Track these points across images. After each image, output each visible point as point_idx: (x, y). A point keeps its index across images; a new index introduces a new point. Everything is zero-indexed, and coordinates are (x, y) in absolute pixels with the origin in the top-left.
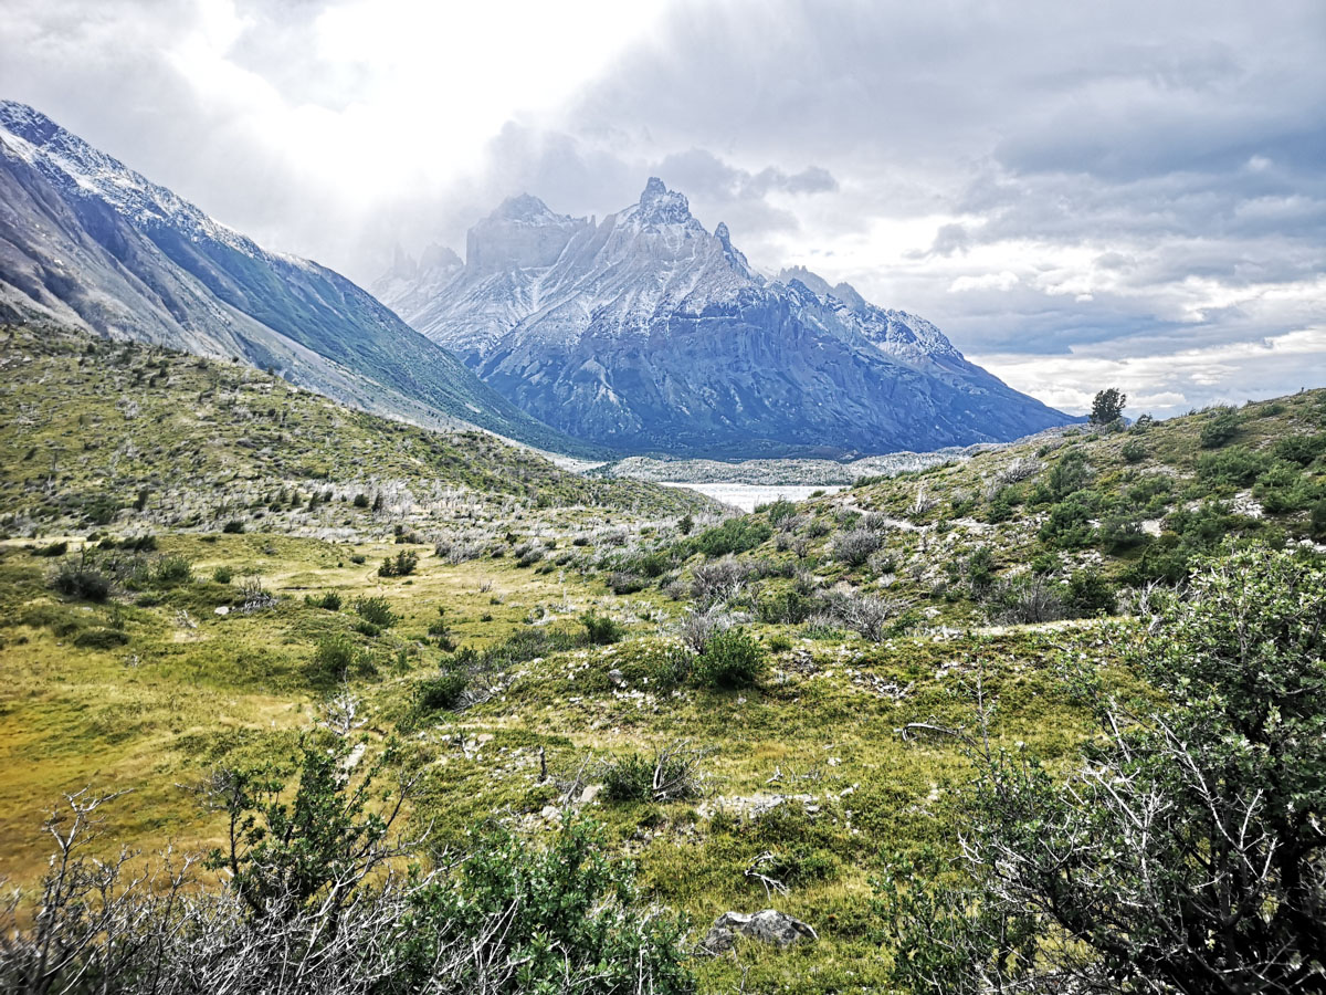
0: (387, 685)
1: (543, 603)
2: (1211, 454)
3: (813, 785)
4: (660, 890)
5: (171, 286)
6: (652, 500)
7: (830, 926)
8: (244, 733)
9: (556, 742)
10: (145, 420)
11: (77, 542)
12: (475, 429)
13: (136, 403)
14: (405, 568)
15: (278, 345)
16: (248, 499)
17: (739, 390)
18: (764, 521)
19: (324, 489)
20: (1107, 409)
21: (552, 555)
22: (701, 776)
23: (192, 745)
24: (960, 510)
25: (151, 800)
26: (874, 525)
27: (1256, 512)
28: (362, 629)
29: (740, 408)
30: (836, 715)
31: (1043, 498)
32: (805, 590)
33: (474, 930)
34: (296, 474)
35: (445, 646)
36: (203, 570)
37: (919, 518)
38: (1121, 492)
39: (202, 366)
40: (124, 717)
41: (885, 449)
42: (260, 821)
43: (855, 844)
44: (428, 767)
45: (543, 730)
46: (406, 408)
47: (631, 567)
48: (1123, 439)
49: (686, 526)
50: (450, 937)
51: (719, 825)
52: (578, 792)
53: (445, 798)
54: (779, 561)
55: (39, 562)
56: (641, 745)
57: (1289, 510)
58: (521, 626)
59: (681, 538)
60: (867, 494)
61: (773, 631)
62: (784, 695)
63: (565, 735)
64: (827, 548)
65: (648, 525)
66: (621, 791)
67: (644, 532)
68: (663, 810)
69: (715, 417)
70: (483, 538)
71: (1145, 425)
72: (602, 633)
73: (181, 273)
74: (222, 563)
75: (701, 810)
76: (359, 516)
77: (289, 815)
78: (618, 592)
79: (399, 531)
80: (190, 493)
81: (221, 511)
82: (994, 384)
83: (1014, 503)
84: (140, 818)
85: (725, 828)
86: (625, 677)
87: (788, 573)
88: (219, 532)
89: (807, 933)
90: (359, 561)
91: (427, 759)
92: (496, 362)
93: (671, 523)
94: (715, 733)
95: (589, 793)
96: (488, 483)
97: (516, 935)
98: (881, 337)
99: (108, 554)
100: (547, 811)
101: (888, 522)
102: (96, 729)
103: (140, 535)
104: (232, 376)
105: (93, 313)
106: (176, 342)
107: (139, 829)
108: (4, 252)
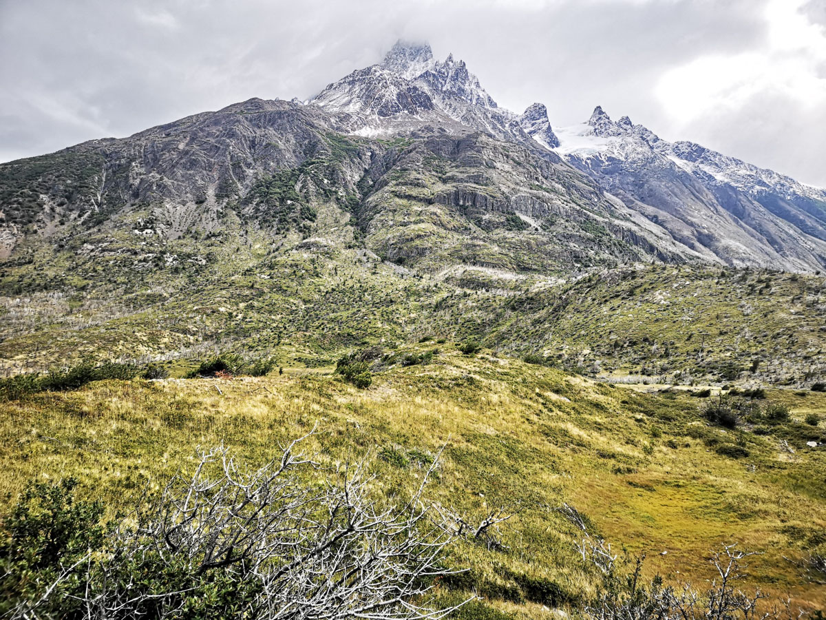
5: (772, 229)
10: (756, 316)
11: (716, 390)
13: (750, 305)
23: (795, 533)
25: (767, 563)
36: (798, 415)
39: (794, 279)
40: (749, 503)
55: (695, 400)
73: (780, 220)
74: (811, 411)
80: (787, 363)
81: (808, 376)
84: (761, 573)
88: (808, 389)
99: (734, 399)
102: (730, 508)
103: (754, 388)
104: (816, 284)
105: (724, 253)
106: (776, 265)
107: (760, 579)
108: (676, 225)
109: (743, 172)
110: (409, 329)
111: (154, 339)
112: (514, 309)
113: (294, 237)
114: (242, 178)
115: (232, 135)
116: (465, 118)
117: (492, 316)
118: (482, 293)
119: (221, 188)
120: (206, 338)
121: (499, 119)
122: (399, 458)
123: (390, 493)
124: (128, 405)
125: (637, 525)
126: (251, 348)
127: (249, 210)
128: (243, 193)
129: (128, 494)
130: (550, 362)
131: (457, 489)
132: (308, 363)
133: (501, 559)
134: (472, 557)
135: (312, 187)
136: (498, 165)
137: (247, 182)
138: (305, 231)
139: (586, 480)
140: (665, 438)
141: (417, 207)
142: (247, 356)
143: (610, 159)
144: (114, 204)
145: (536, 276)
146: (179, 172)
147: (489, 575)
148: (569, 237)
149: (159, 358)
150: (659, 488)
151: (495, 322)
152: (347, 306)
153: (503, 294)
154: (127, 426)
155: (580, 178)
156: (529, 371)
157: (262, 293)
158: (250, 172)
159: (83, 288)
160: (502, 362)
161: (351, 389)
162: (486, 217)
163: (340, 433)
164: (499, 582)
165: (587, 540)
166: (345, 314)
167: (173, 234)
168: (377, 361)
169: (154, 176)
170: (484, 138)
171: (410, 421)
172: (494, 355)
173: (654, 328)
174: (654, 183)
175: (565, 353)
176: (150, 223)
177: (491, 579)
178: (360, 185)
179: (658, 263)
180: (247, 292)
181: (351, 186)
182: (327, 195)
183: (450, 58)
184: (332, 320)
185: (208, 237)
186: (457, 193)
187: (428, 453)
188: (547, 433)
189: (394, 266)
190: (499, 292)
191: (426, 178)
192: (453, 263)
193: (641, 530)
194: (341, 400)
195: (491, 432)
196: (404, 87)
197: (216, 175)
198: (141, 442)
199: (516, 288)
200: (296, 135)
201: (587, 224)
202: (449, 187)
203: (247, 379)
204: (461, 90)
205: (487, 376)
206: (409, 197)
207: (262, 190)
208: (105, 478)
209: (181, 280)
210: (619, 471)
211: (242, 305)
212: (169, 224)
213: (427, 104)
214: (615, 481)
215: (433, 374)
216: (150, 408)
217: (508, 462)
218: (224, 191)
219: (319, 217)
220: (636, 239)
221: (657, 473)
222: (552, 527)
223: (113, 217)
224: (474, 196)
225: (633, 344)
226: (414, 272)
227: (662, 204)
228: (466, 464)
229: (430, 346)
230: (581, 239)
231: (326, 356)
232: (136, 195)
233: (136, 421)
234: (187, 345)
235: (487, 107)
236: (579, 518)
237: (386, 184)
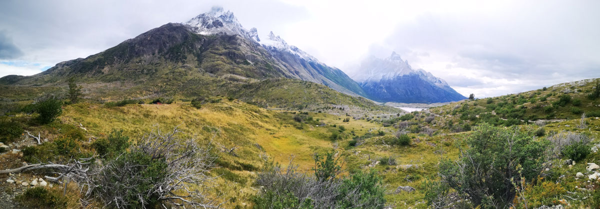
0: (343, 141)
1: (371, 128)
2: (488, 105)
3: (418, 162)
4: (388, 181)
5: (312, 71)
6: (393, 110)
7: (419, 188)
8: (320, 147)
9: (372, 153)
10: (307, 93)
11: (297, 112)
12: (361, 96)
13: (306, 91)
14: (348, 121)
15: (328, 81)
16: (322, 107)
17: (409, 90)
18: (413, 114)
19: (334, 106)
20: (472, 97)
21: (373, 119)
22: (397, 161)
23: (312, 147)
24: (448, 113)
25: (305, 156)
26: (432, 116)
27: (495, 114)
28: (340, 131)
29: (409, 94)
30: (423, 150)
31: (461, 111)
32: (420, 127)
33: (354, 188)
34: (330, 103)
35: (354, 135)
36: (315, 119)
37: (441, 114)
38: (473, 110)
39: (316, 85)
40: (302, 141)
41: (435, 102)
42: (320, 164)
43: (425, 173)
44: (350, 156)
45: (370, 151)
46: (349, 92)
47: (388, 122)
48: (474, 102)
49: (398, 115)
50: (350, 189)
51: (400, 170)
52: (375, 162)
53: (352, 162)
54: (415, 122)
55: (292, 115)
56: (387, 155)
57: (500, 114)
58: (367, 132)
59: (397, 117)
60: (432, 110)
61: (413, 135)
62: (414, 146)
63: (373, 152)
64: (424, 119)
65: (391, 114)
66: (383, 162)
67: (391, 116)
68: (390, 167)
69: (405, 95)
70: (361, 116)
71: (477, 100)
72: (381, 134)
73: (314, 70)
74: (317, 118)
75: (397, 167)
76: (340, 111)
77: (325, 163)
78: (385, 126)
79: (347, 114)
80: (313, 106)
81: (318, 109)
82: (455, 92)
83: (456, 112)
84: (303, 158)
85: (401, 171)
86: (385, 142)
87: (417, 124)
88: (317, 112)
89: (414, 190)
90: (340, 119)
91: (350, 155)
92: (365, 85)
93: (396, 114)
94: (401, 153)
95: (377, 163)
96: (363, 106)
97: (361, 190)
98: (436, 82)
99: (301, 114)
100: (370, 165)
101: (435, 115)
102: (298, 142)
103: (306, 112)
104: (321, 87)
105: (301, 76)
106: (313, 81)
107: (303, 160)
108: (290, 68)
109: (306, 56)
110: (213, 92)
111: (141, 93)
112: (245, 88)
113: (180, 64)
114: (165, 47)
115: (163, 34)
116: (232, 30)
117: (238, 90)
118: (235, 83)
119: (159, 50)
120: (155, 93)
121: (242, 31)
122: (209, 129)
123: (206, 139)
124: (134, 111)
125: (275, 148)
126: (167, 96)
127: (167, 56)
128: (166, 51)
129: (135, 134)
130: (254, 104)
131: (225, 139)
132: (183, 101)
133: (237, 159)
134: (228, 158)
135: (186, 49)
136: (242, 45)
137: (167, 48)
138: (183, 62)
139: (262, 136)
140: (284, 125)
141: (217, 56)
142: (166, 98)
143: (274, 47)
144: (131, 57)
145: (252, 79)
146: (148, 46)
147: (233, 163)
148: (262, 68)
149: (142, 98)
150: (281, 138)
151: (239, 91)
152: (195, 85)
153: (242, 83)
154: (135, 116)
155: (265, 51)
156: (248, 106)
157: (170, 80)
158: (168, 45)
159: (124, 80)
160: (240, 103)
161: (195, 109)
162: (238, 60)
163: (191, 121)
164: (236, 165)
165: (262, 153)
166: (194, 87)
167: (146, 64)
168: (203, 101)
169: (141, 48)
170: (238, 36)
171: (212, 119)
172: (238, 101)
173: (283, 95)
174: (285, 56)
175: (259, 101)
176: (140, 61)
177: (233, 164)
178: (200, 49)
179: (285, 78)
180: (166, 80)
181: (198, 49)
182: (190, 52)
183: (229, 11)
184: (190, 88)
185: (156, 64)
186: (229, 53)
187: (217, 128)
188: (252, 124)
189: (209, 73)
190: (241, 83)
191: (220, 48)
192: (227, 73)
193: (275, 149)
194: (192, 112)
195: (236, 123)
196: (215, 20)
197: (158, 46)
198: (138, 121)
199: (246, 82)
200: (182, 34)
201: (267, 65)
202: (227, 51)
203: (166, 105)
204: (232, 21)
205: (236, 107)
206: (215, 53)
207: (171, 50)
208: (129, 130)
209: (148, 77)
210: (271, 134)
211: (165, 84)
212: (145, 61)
213: (221, 25)
214: (270, 136)
215: (220, 106)
216: (140, 112)
217: (240, 132)
218: (160, 51)
219: (188, 58)
220: (280, 71)
221: (281, 134)
222: (252, 149)
223: (131, 60)
224: (234, 54)
225: (278, 99)
226: (215, 75)
227: (286, 62)
228: (228, 132)
229: (219, 97)
230: (265, 69)
231: (188, 99)
232: (137, 54)
233: (136, 115)
234: (150, 95)
235: (239, 27)
236: (259, 147)
237: (208, 49)
